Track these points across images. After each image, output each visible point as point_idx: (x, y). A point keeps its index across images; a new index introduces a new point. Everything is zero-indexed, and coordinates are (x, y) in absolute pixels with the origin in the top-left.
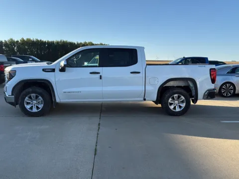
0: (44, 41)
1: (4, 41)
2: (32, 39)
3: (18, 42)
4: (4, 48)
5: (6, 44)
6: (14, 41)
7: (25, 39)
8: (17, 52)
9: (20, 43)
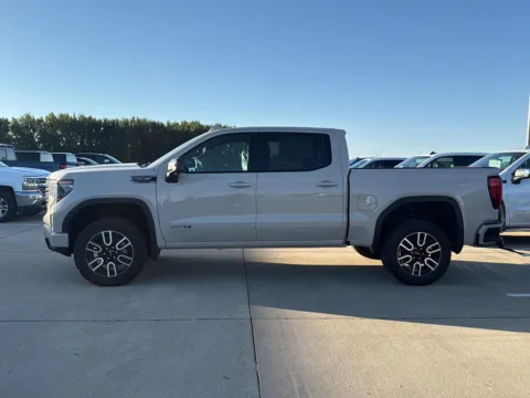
0: (97, 119)
1: (10, 120)
2: (71, 115)
3: (40, 121)
4: (10, 133)
5: (16, 127)
6: (34, 120)
7: (57, 115)
8: (39, 142)
9: (45, 124)
